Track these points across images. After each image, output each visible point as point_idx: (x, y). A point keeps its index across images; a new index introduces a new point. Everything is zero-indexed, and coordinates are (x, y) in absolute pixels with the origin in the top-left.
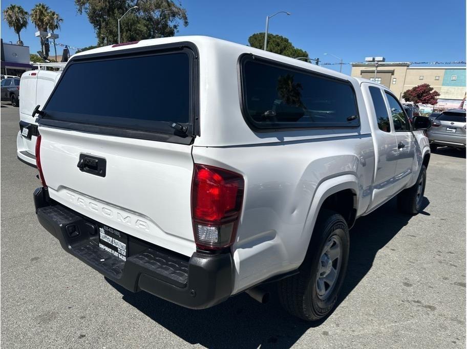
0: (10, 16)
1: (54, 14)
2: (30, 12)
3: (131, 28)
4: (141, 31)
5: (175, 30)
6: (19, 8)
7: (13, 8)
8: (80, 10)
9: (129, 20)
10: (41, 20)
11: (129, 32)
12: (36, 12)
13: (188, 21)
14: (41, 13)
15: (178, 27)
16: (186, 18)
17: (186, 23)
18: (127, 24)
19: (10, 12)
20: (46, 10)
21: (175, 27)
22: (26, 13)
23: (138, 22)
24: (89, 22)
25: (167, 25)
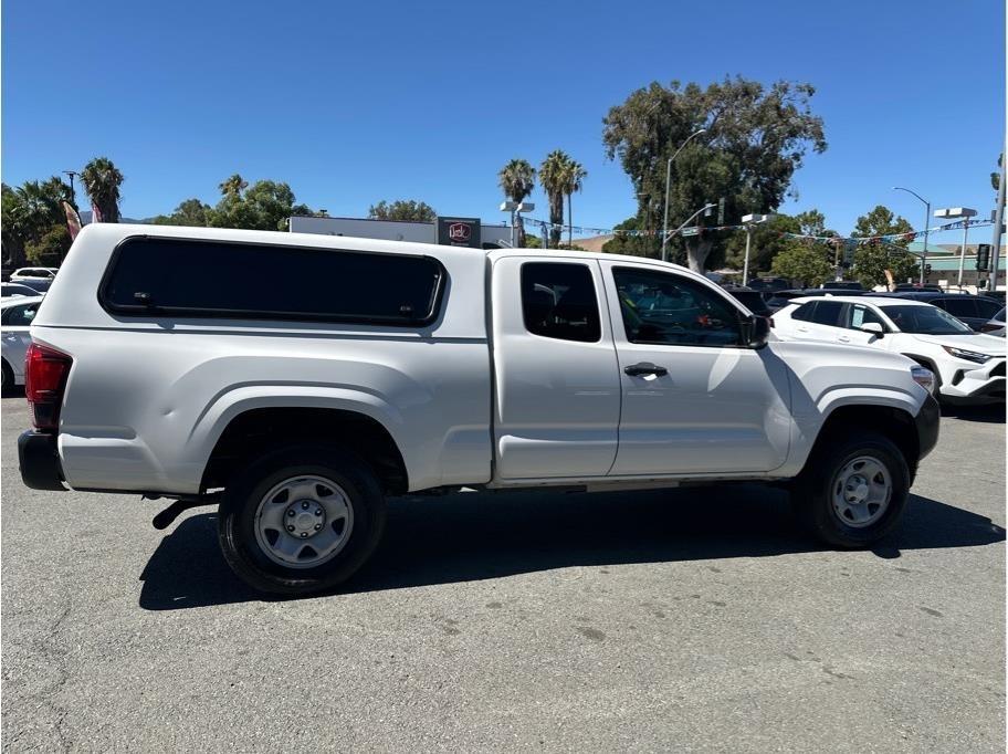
0: (508, 179)
1: (573, 166)
2: (539, 168)
3: (696, 172)
4: (716, 175)
5: (795, 163)
6: (523, 164)
7: (514, 164)
8: (611, 155)
9: (691, 157)
10: (554, 180)
11: (690, 180)
12: (548, 166)
13: (826, 141)
14: (556, 167)
15: (802, 157)
16: (821, 135)
17: (822, 146)
18: (688, 165)
19: (510, 173)
20: (563, 162)
21: (796, 157)
22: (533, 170)
23: (711, 157)
24: (623, 171)
25: (776, 156)
